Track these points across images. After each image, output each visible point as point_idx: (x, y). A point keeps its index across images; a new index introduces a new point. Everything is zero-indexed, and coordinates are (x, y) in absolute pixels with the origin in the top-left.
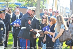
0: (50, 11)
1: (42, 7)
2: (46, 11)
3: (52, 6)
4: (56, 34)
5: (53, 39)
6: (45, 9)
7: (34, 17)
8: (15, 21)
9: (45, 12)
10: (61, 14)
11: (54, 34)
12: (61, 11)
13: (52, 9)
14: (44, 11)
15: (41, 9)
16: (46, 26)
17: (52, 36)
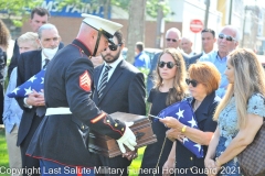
0: (196, 32)
1: (154, 13)
2: (175, 30)
3: (204, 7)
4: (222, 140)
5: (208, 161)
6: (170, 18)
7: (121, 58)
8: (32, 79)
9: (171, 33)
10: (247, 42)
11: (212, 139)
12: (248, 30)
13: (202, 19)
14: (166, 29)
15: (148, 18)
16: (177, 100)
17: (205, 148)
